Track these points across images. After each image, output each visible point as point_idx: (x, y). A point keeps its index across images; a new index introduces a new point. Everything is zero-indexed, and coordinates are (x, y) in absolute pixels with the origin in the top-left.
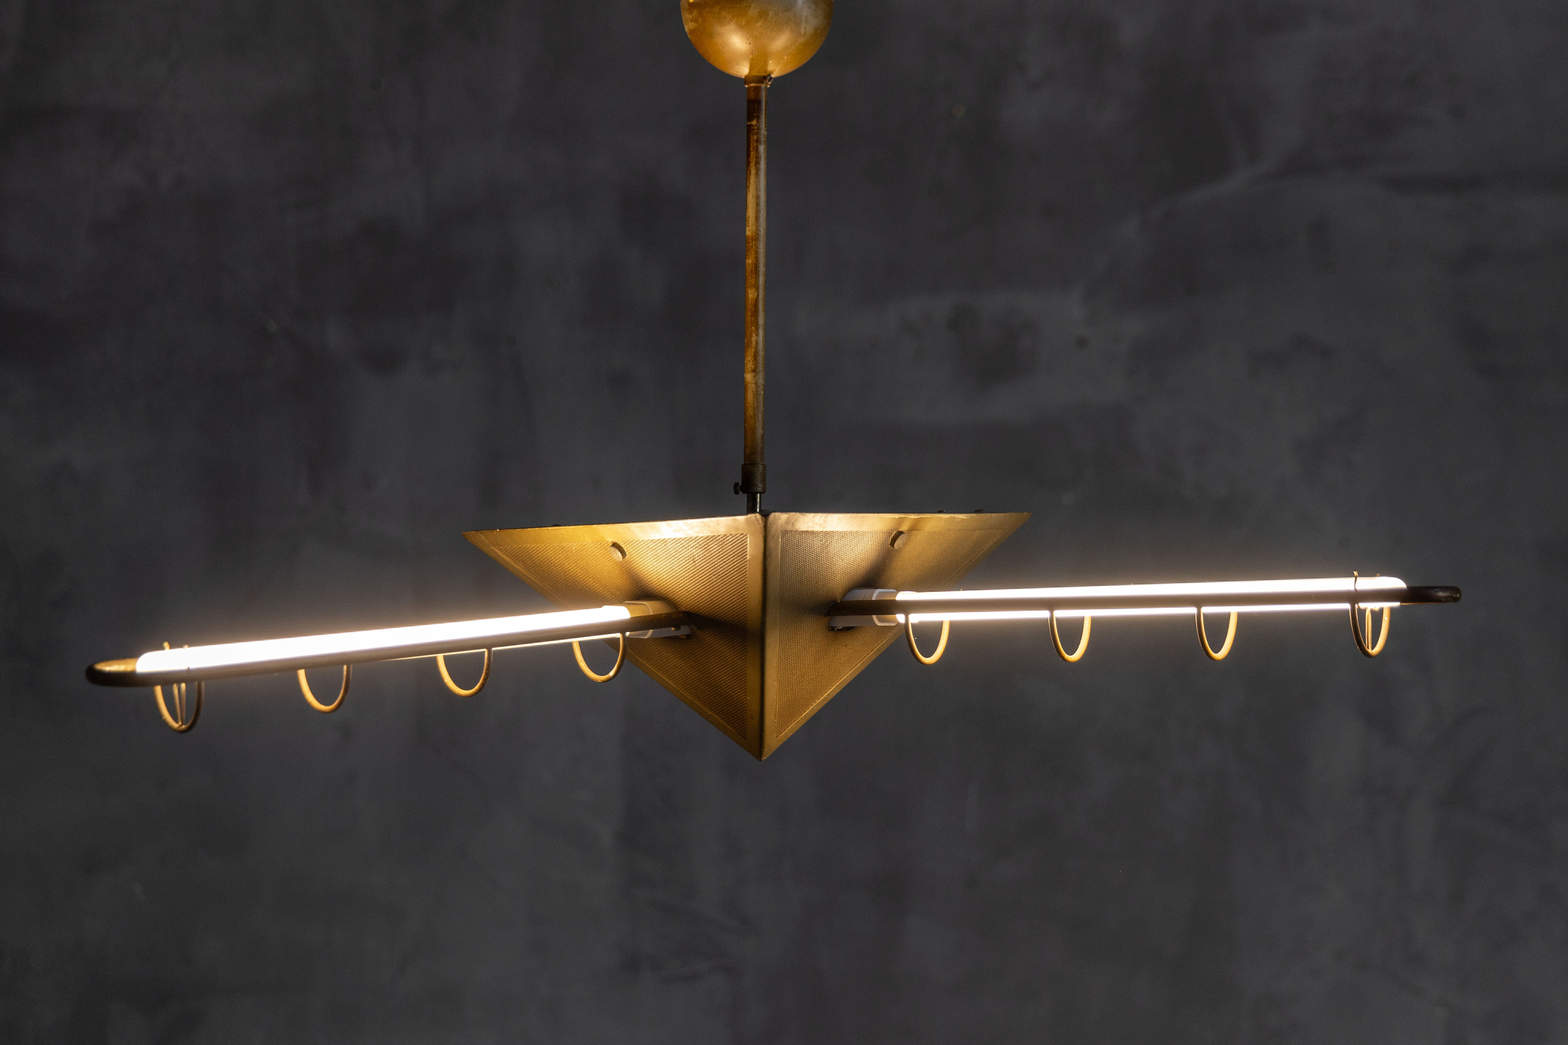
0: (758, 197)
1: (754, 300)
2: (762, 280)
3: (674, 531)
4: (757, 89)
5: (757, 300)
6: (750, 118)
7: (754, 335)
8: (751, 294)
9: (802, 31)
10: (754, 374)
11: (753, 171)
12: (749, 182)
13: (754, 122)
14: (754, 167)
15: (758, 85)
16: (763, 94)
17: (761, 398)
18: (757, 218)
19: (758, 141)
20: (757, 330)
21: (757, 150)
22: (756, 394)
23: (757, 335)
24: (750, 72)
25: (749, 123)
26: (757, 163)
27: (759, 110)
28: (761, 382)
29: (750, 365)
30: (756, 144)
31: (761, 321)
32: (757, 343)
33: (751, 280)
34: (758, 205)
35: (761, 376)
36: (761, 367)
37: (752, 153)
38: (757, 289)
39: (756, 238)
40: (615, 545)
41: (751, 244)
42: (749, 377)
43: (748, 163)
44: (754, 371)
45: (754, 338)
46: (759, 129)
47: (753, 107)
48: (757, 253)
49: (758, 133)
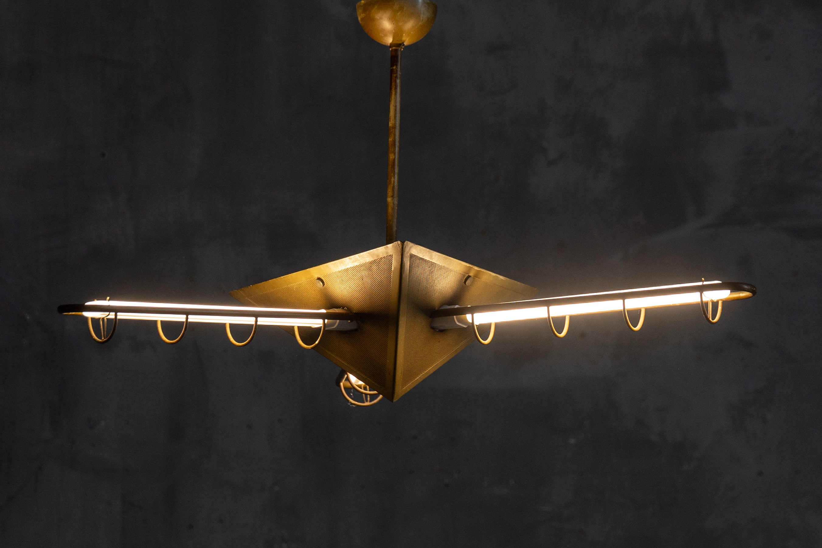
0: (396, 106)
1: (393, 160)
2: (397, 149)
3: (353, 262)
4: (396, 51)
5: (394, 159)
6: (392, 65)
7: (393, 178)
8: (391, 157)
9: (421, 18)
10: (392, 198)
11: (393, 93)
12: (391, 99)
13: (394, 67)
14: (394, 91)
15: (397, 48)
16: (399, 53)
17: (396, 211)
18: (395, 117)
19: (396, 77)
20: (394, 175)
21: (396, 82)
22: (393, 209)
23: (394, 178)
24: (393, 41)
25: (392, 68)
26: (396, 88)
27: (397, 61)
28: (396, 202)
29: (390, 193)
30: (395, 79)
31: (396, 170)
32: (394, 182)
33: (391, 149)
34: (395, 110)
35: (396, 199)
36: (396, 195)
37: (393, 84)
38: (395, 154)
39: (394, 127)
40: (319, 279)
41: (391, 131)
42: (389, 200)
43: (391, 89)
44: (392, 196)
45: (392, 179)
46: (397, 71)
47: (394, 59)
48: (395, 135)
49: (396, 73)
